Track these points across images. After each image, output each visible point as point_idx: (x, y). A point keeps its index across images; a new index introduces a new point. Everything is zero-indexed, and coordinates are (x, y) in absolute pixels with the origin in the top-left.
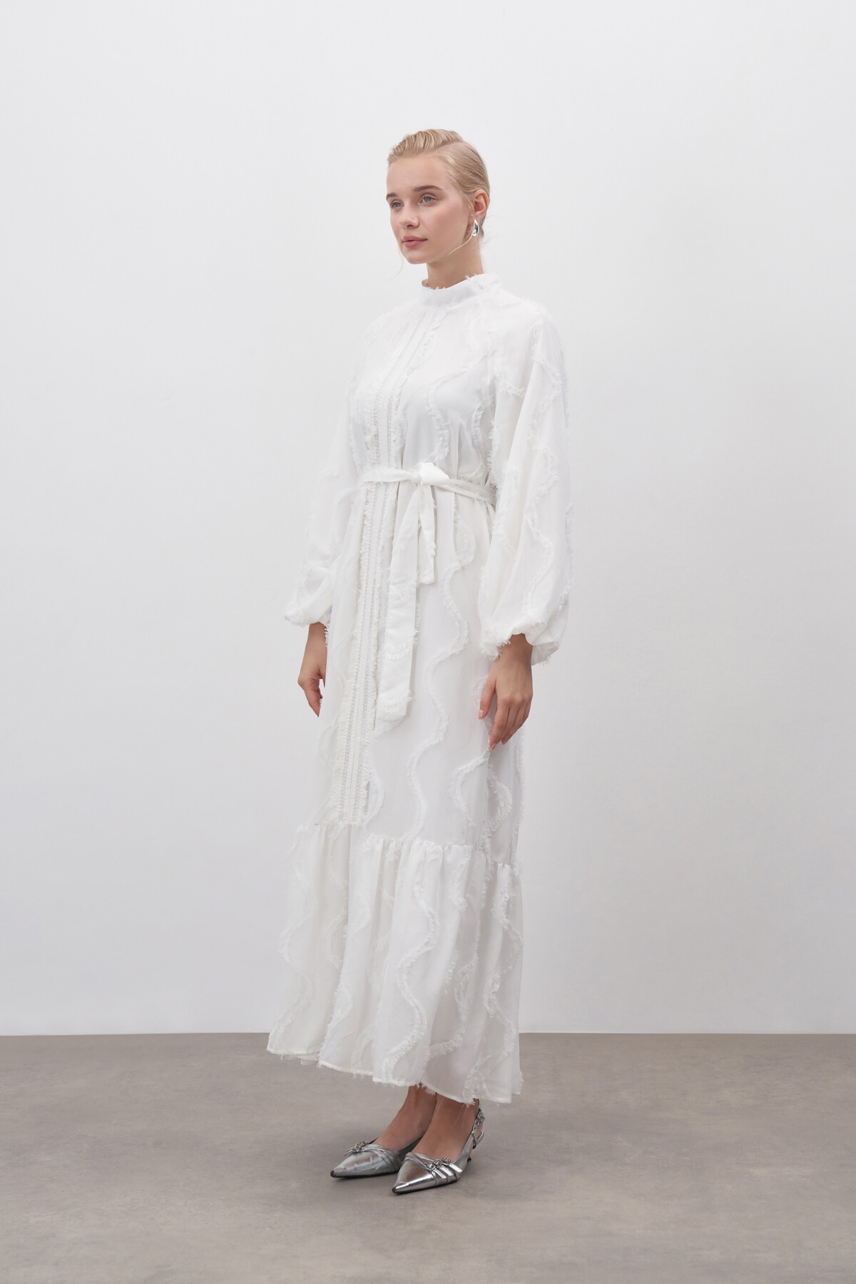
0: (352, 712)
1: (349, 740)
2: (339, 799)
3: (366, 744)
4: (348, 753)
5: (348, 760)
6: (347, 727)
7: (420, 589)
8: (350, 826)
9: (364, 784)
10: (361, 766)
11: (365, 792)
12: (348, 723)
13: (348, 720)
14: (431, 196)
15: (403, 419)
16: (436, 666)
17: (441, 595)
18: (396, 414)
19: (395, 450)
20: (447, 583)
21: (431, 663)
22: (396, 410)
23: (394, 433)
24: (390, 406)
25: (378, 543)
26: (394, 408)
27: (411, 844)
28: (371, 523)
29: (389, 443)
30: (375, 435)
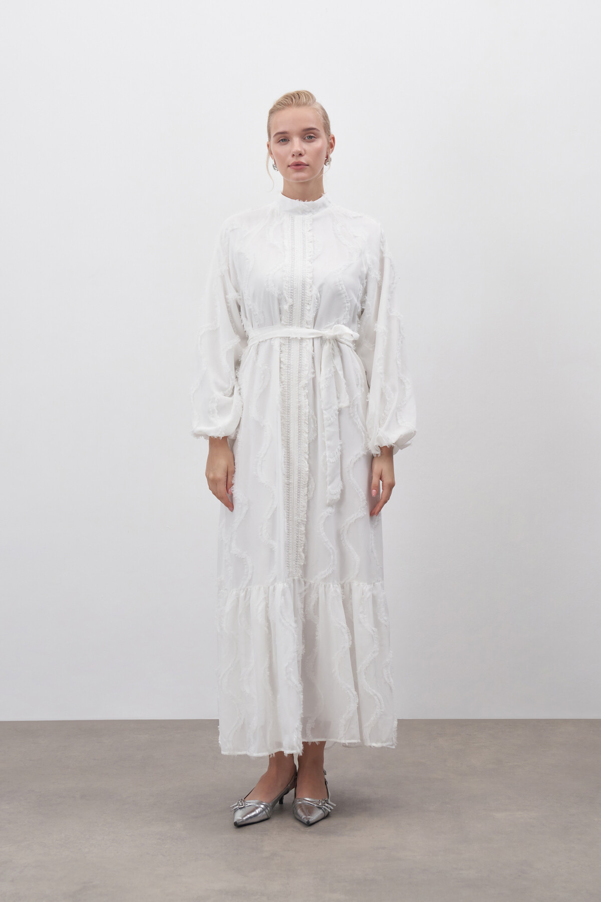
7: (340, 411)
8: (294, 581)
9: (301, 549)
10: (298, 537)
11: (302, 555)
14: (312, 135)
15: (319, 295)
16: (355, 463)
17: (352, 415)
18: (311, 291)
19: (309, 316)
20: (356, 407)
21: (351, 462)
22: (310, 288)
23: (308, 304)
24: (304, 285)
25: (299, 381)
26: (308, 287)
27: (350, 585)
28: (288, 367)
29: (302, 311)
30: (292, 306)
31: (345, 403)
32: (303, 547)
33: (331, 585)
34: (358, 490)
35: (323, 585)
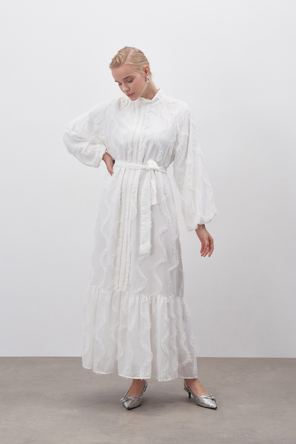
0: (122, 250)
1: (121, 260)
2: (117, 282)
3: (127, 262)
4: (120, 265)
5: (120, 268)
6: (120, 256)
7: (152, 207)
8: (121, 292)
9: (127, 276)
10: (125, 270)
11: (127, 279)
12: (120, 254)
13: (120, 253)
15: (146, 147)
16: (161, 234)
17: (161, 209)
18: (142, 145)
19: (140, 158)
20: (163, 204)
21: (159, 233)
22: (142, 143)
23: (140, 151)
24: (138, 142)
25: (131, 190)
26: (140, 143)
27: (156, 297)
28: (127, 182)
29: (137, 155)
30: (132, 152)
31: (155, 202)
32: (128, 275)
33: (143, 296)
34: (162, 248)
35: (139, 296)
